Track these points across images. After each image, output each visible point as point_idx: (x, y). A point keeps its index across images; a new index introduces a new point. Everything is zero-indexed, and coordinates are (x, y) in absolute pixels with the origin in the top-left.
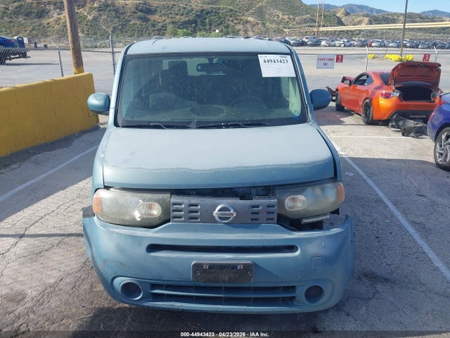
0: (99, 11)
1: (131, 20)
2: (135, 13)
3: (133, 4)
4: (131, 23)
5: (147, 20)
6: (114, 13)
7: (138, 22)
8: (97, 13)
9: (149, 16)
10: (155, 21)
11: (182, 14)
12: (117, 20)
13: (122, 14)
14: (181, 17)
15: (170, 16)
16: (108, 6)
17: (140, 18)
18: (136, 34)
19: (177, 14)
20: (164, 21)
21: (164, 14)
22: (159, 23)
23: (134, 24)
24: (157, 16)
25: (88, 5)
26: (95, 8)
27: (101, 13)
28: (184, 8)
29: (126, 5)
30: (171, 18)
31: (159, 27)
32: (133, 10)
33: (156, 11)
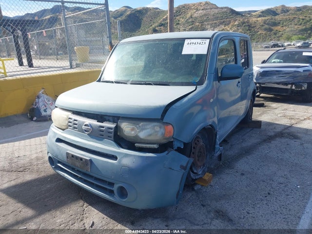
0: (238, 26)
1: (259, 31)
2: (262, 26)
3: (262, 20)
4: (259, 33)
5: (271, 30)
6: (247, 28)
7: (264, 32)
8: (236, 28)
9: (273, 28)
10: (277, 31)
11: (301, 24)
12: (249, 32)
13: (253, 27)
14: (299, 26)
15: (290, 26)
16: (244, 23)
17: (266, 29)
18: (261, 41)
19: (296, 25)
20: (284, 30)
21: (285, 25)
22: (280, 31)
23: (261, 34)
24: (279, 27)
25: (232, 24)
26: (236, 25)
27: (239, 28)
28: (303, 19)
29: (257, 21)
30: (291, 27)
31: (279, 35)
32: (262, 24)
33: (279, 23)
